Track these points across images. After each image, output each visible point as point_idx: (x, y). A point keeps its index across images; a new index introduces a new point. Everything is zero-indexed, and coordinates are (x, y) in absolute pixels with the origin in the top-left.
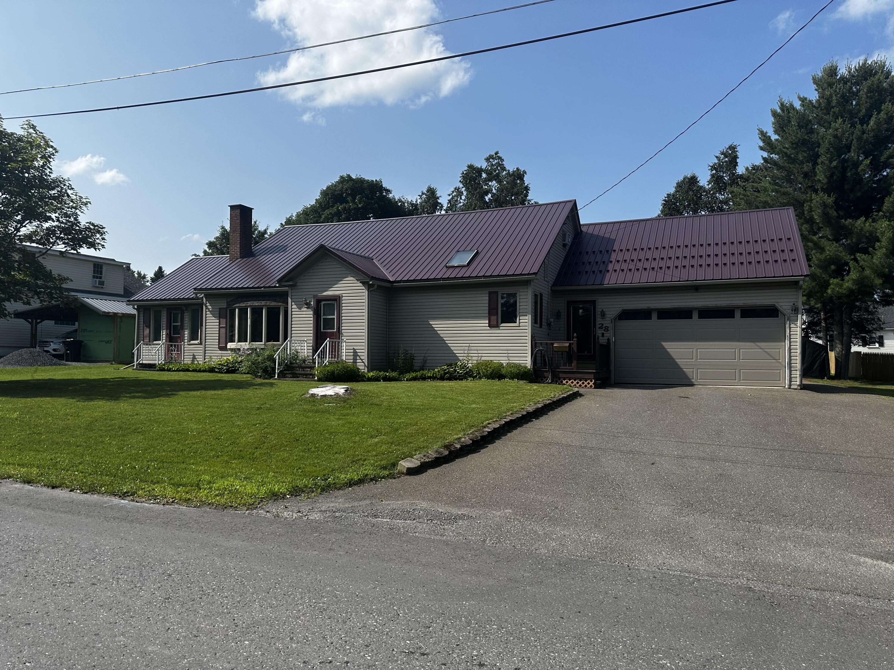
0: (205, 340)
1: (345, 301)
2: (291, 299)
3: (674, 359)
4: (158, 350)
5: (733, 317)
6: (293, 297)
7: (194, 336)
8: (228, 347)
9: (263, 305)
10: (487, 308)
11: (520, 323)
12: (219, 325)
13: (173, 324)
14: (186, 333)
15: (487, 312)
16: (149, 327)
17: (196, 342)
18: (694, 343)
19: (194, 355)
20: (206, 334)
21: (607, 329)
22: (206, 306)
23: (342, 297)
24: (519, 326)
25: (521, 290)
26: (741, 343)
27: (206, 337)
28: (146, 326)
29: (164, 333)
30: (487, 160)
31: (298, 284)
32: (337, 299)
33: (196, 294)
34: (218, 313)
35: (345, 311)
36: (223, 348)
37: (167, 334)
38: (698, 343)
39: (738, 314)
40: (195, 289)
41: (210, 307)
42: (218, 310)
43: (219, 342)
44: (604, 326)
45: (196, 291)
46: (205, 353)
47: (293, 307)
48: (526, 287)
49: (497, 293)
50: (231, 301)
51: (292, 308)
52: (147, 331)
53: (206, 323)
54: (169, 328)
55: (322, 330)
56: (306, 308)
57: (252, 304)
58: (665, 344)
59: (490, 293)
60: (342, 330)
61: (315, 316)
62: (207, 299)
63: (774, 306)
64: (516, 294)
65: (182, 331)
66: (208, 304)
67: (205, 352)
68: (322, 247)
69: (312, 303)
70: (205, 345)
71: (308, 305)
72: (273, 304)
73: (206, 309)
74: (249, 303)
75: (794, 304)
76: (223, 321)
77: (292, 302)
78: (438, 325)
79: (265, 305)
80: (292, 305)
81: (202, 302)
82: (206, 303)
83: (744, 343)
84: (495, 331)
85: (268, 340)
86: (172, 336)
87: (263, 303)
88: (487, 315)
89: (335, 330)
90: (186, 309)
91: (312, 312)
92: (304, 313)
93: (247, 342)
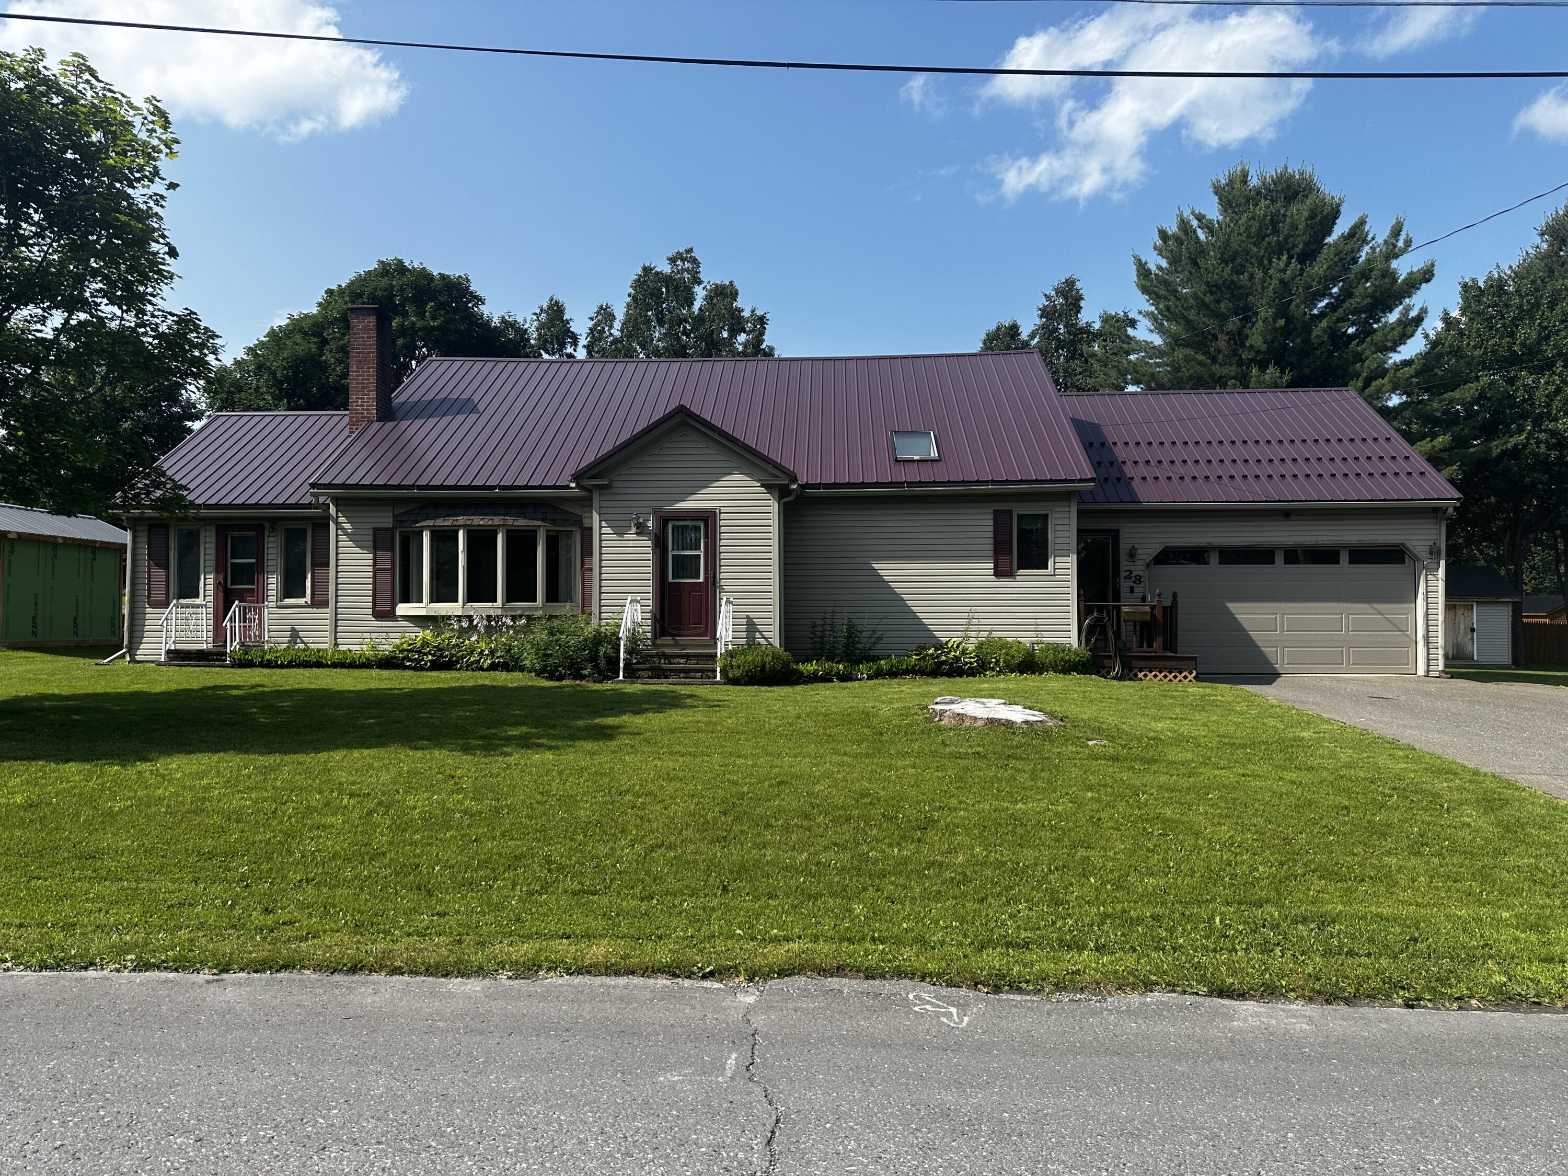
0: (337, 596)
1: (725, 522)
2: (600, 514)
3: (1244, 630)
4: (167, 619)
5: (1337, 562)
6: (603, 510)
7: (292, 587)
8: (398, 614)
9: (499, 526)
10: (992, 541)
11: (1055, 569)
12: (374, 565)
13: (231, 561)
14: (273, 583)
15: (991, 547)
16: (166, 567)
17: (301, 601)
18: (1277, 605)
19: (293, 630)
20: (337, 584)
21: (1138, 580)
22: (337, 523)
23: (720, 513)
24: (1054, 575)
25: (1057, 509)
26: (1349, 605)
27: (337, 590)
29: (208, 583)
30: (672, 260)
31: (615, 484)
32: (708, 519)
33: (316, 496)
34: (371, 538)
35: (726, 542)
36: (384, 613)
37: (217, 585)
38: (1284, 605)
39: (1344, 557)
40: (313, 485)
41: (347, 526)
42: (371, 532)
43: (374, 602)
44: (1133, 574)
45: (316, 491)
46: (336, 626)
47: (604, 530)
48: (1066, 503)
49: (1010, 512)
50: (405, 513)
51: (601, 534)
52: (159, 573)
53: (337, 560)
54: (220, 568)
55: (670, 580)
56: (636, 533)
57: (469, 523)
58: (1233, 607)
59: (996, 513)
60: (720, 579)
61: (658, 550)
62: (340, 508)
63: (1403, 544)
64: (1047, 515)
65: (261, 577)
66: (342, 519)
67: (336, 623)
68: (682, 410)
69: (650, 524)
70: (336, 608)
71: (641, 530)
72: (522, 522)
73: (337, 529)
74: (461, 520)
75: (1435, 544)
76: (385, 558)
77: (600, 521)
78: (889, 571)
79: (503, 525)
80: (601, 527)
81: (325, 514)
82: (338, 517)
83: (1354, 605)
84: (1005, 583)
85: (511, 596)
86: (229, 586)
87: (497, 520)
88: (991, 553)
89: (702, 580)
90: (272, 529)
91: (649, 543)
92: (631, 543)
93: (457, 601)
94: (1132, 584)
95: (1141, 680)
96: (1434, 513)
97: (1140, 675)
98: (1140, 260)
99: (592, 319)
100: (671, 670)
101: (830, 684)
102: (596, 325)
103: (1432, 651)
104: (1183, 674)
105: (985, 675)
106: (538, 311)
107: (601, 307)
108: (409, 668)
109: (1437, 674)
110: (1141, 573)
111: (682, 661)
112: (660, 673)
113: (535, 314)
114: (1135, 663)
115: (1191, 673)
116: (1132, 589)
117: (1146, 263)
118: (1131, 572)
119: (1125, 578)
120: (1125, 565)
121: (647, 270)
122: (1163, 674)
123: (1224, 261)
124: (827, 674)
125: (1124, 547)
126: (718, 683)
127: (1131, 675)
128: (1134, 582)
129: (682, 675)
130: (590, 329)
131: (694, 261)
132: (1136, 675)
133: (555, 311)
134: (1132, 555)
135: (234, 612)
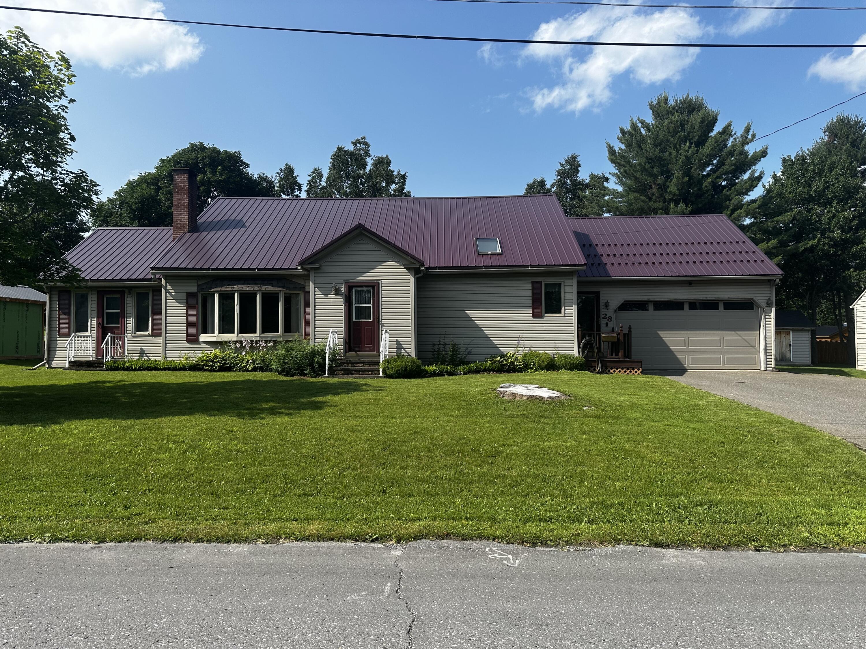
0: (166, 330)
1: (384, 288)
2: (314, 284)
3: (668, 347)
4: (69, 344)
5: (717, 309)
6: (316, 282)
7: (140, 326)
8: (201, 340)
9: (258, 290)
10: (531, 298)
11: (565, 313)
12: (187, 313)
13: (106, 311)
14: (130, 323)
15: (531, 301)
16: (68, 314)
17: (146, 333)
18: (685, 332)
19: (141, 349)
20: (166, 324)
21: (610, 319)
22: (166, 290)
23: (382, 283)
24: (565, 317)
25: (566, 281)
26: (724, 332)
27: (166, 327)
29: (93, 323)
30: (354, 144)
31: (323, 267)
32: (375, 286)
33: (154, 274)
34: (185, 298)
35: (385, 299)
36: (193, 340)
37: (98, 324)
38: (689, 332)
39: (721, 306)
40: (152, 268)
41: (172, 291)
42: (185, 294)
43: (187, 333)
44: (608, 316)
45: (154, 271)
46: (166, 347)
47: (317, 293)
48: (572, 277)
49: (540, 282)
50: (204, 283)
51: (315, 295)
52: (65, 319)
53: (166, 310)
54: (100, 315)
55: (354, 320)
56: (335, 294)
57: (241, 289)
58: (662, 333)
59: (533, 283)
60: (382, 320)
61: (347, 304)
62: (168, 281)
63: (752, 299)
64: (560, 285)
65: (123, 320)
66: (169, 287)
67: (166, 345)
68: (360, 226)
69: (343, 289)
70: (166, 337)
71: (337, 292)
72: (271, 289)
73: (166, 293)
74: (236, 287)
75: (769, 299)
76: (193, 308)
77: (315, 288)
78: (475, 315)
79: (260, 290)
80: (315, 291)
81: (159, 284)
82: (166, 286)
83: (727, 332)
84: (538, 321)
85: (264, 330)
86: (105, 325)
87: (256, 288)
88: (531, 305)
89: (371, 320)
90: (130, 293)
91: (342, 300)
92: (332, 300)
93: (234, 333)
94: (607, 321)
95: (612, 373)
96: (769, 282)
97: (612, 371)
98: (610, 145)
99: (310, 176)
100: (355, 370)
101: (443, 378)
102: (312, 179)
103: (768, 357)
104: (635, 370)
105: (528, 372)
106: (279, 171)
107: (315, 169)
108: (207, 370)
109: (771, 369)
110: (612, 316)
111: (361, 365)
112: (348, 372)
113: (277, 173)
114: (609, 365)
115: (639, 370)
116: (607, 324)
117: (613, 147)
118: (606, 315)
119: (603, 318)
120: (603, 311)
121: (340, 149)
122: (624, 370)
123: (655, 146)
124: (441, 372)
125: (602, 302)
126: (381, 377)
127: (607, 371)
128: (608, 320)
129: (361, 373)
130: (309, 181)
131: (366, 144)
132: (609, 371)
133: (289, 171)
134: (607, 306)
135: (108, 339)
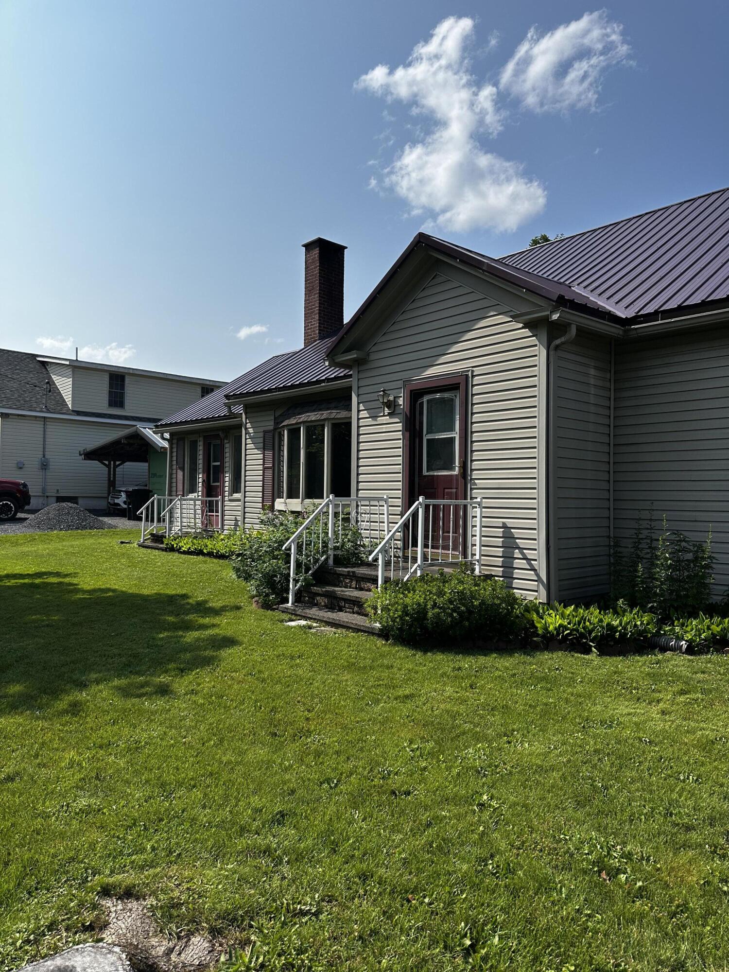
0: (245, 492)
1: (479, 387)
2: (358, 396)
6: (362, 391)
8: (275, 507)
12: (264, 464)
14: (227, 479)
16: (183, 469)
17: (237, 496)
19: (236, 520)
20: (245, 482)
22: (246, 429)
23: (473, 376)
27: (245, 486)
28: (180, 468)
29: (199, 482)
31: (373, 357)
32: (461, 386)
33: (229, 406)
34: (262, 440)
35: (479, 418)
37: (203, 482)
40: (227, 397)
41: (251, 430)
42: (261, 435)
43: (263, 497)
45: (228, 401)
46: (244, 518)
47: (362, 414)
50: (278, 414)
51: (358, 419)
52: (180, 475)
53: (246, 460)
55: (425, 473)
56: (389, 414)
57: (306, 419)
60: (472, 470)
61: (407, 434)
62: (247, 415)
65: (222, 476)
66: (249, 425)
67: (244, 515)
68: (422, 240)
69: (401, 401)
70: (245, 502)
71: (393, 409)
73: (246, 434)
74: (303, 417)
76: (269, 457)
77: (359, 403)
79: (328, 420)
80: (359, 411)
82: (246, 423)
85: (334, 492)
86: (212, 484)
87: (325, 414)
89: (456, 472)
91: (399, 426)
92: (384, 428)
93: (299, 498)
100: (345, 600)
111: (371, 586)
112: (335, 602)
129: (356, 609)
